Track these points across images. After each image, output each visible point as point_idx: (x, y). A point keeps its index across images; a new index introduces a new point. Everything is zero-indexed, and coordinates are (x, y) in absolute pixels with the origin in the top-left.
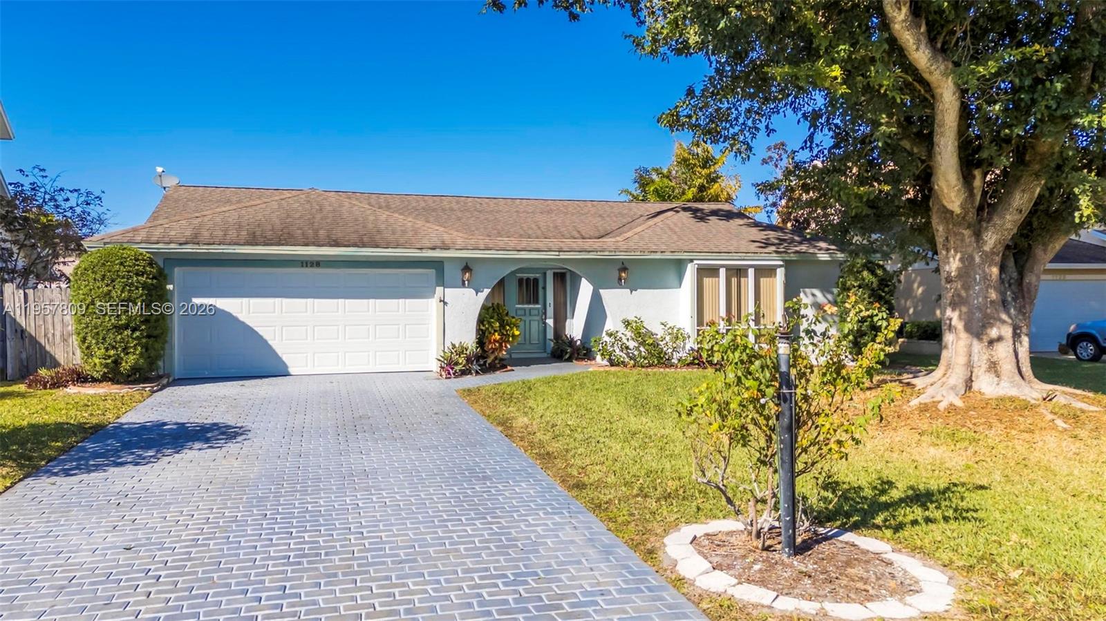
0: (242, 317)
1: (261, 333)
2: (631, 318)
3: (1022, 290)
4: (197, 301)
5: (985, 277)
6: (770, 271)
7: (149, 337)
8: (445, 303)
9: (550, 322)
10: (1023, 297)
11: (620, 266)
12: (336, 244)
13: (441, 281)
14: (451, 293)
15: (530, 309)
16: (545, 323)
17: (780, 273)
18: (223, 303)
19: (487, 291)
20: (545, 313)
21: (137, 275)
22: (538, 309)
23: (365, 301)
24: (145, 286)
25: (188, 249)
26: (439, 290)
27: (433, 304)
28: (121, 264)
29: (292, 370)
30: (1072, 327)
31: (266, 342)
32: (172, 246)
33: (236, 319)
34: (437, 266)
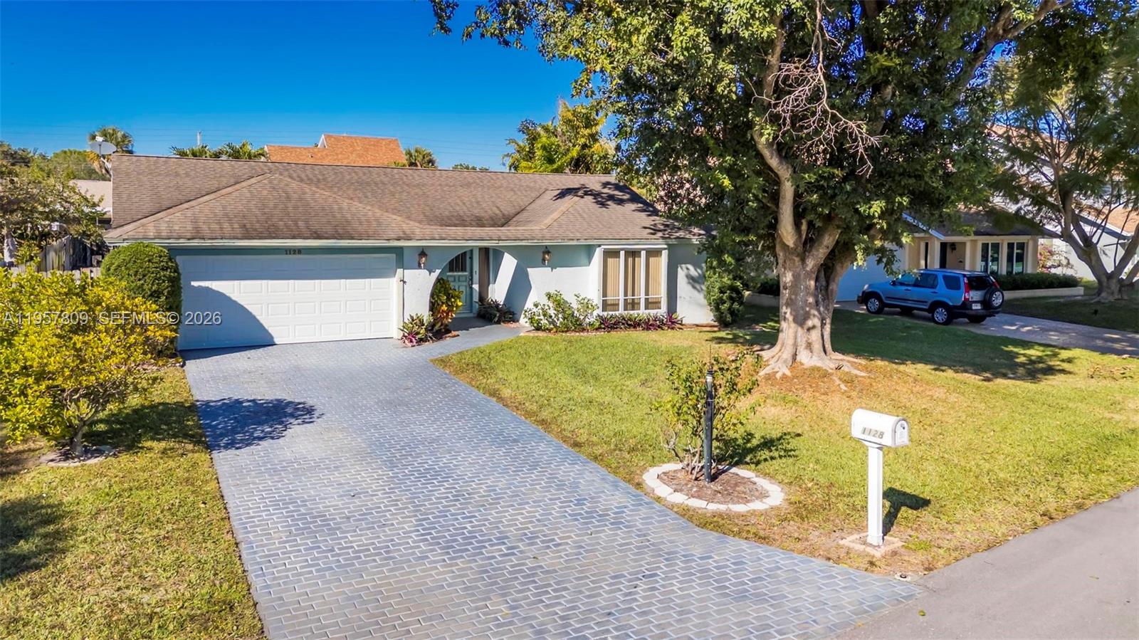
0: (234, 297)
1: (250, 310)
2: (552, 292)
3: (828, 295)
4: (195, 284)
5: (807, 288)
6: (656, 253)
8: (404, 282)
9: (476, 287)
10: (828, 298)
11: (544, 249)
13: (401, 263)
14: (409, 274)
15: (459, 276)
16: (471, 288)
17: (665, 254)
18: (216, 285)
19: (438, 271)
20: (472, 280)
21: (163, 269)
22: (465, 276)
23: (338, 281)
25: (195, 243)
26: (400, 271)
27: (393, 283)
28: (149, 261)
29: (277, 341)
30: (866, 287)
31: (254, 317)
32: (182, 241)
33: (229, 299)
34: (399, 251)
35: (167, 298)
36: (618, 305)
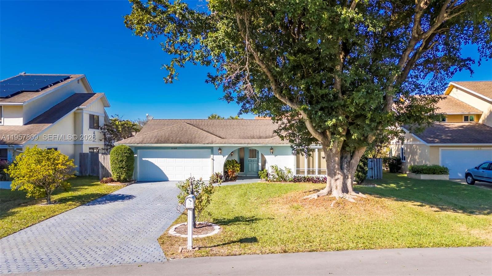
0: (156, 164)
1: (161, 168)
2: (274, 165)
4: (144, 159)
7: (128, 170)
8: (213, 160)
9: (260, 164)
12: (180, 143)
13: (213, 153)
14: (216, 157)
15: (253, 160)
16: (258, 165)
18: (150, 160)
19: (227, 156)
20: (258, 161)
21: (125, 153)
22: (256, 160)
23: (190, 159)
24: (126, 156)
25: (140, 145)
26: (212, 156)
27: (209, 160)
28: (121, 150)
29: (169, 179)
31: (162, 171)
32: (135, 144)
33: (153, 164)
34: (212, 148)
35: (125, 162)
36: (304, 172)
